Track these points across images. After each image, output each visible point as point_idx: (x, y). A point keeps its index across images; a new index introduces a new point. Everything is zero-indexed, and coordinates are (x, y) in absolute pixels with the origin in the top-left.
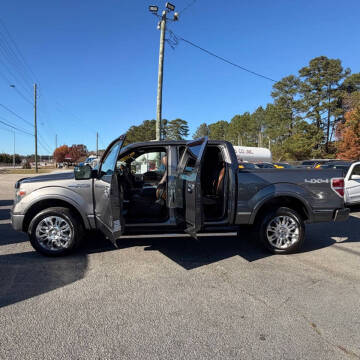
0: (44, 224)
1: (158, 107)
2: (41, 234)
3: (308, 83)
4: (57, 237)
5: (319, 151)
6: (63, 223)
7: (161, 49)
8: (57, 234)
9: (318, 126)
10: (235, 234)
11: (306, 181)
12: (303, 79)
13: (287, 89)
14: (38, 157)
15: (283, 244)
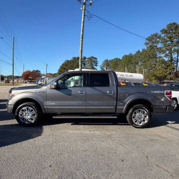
0: (23, 110)
1: (80, 51)
2: (21, 115)
3: (166, 38)
4: (29, 117)
5: (172, 76)
6: (32, 110)
7: (83, 20)
8: (29, 115)
9: (171, 61)
10: (116, 117)
11: (152, 92)
12: (163, 35)
13: (154, 40)
14: (14, 77)
15: (140, 123)
